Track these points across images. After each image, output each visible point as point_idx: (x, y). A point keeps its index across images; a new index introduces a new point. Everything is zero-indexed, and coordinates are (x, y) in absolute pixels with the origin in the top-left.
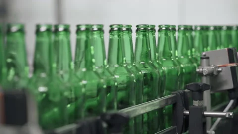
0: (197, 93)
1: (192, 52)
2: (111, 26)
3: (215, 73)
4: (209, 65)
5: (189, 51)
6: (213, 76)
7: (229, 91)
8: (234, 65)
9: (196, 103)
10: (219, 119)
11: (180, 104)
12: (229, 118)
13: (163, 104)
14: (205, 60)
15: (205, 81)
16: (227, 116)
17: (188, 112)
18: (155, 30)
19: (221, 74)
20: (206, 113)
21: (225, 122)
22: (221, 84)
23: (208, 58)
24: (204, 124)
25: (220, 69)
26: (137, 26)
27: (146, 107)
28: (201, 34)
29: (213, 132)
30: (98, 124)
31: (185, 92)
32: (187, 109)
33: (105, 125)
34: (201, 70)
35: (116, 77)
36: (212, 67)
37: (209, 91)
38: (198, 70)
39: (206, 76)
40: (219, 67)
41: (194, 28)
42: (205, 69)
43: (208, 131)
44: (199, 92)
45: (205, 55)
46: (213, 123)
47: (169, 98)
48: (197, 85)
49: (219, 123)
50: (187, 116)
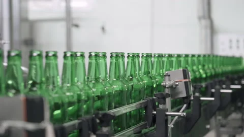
0: (162, 99)
1: (163, 71)
2: (111, 53)
3: (174, 86)
4: (170, 81)
5: (161, 71)
6: (173, 88)
7: (184, 98)
8: (187, 80)
9: (161, 106)
10: (177, 117)
11: (150, 107)
12: (183, 117)
13: (138, 106)
14: (167, 77)
15: (167, 91)
16: (182, 115)
17: (155, 112)
18: (139, 57)
19: (178, 86)
20: (167, 113)
21: (181, 119)
22: (178, 93)
23: (169, 76)
24: (166, 121)
25: (177, 84)
26: (128, 54)
27: (126, 109)
28: (168, 59)
29: (172, 126)
30: (93, 120)
31: (153, 99)
32: (155, 110)
33: (98, 121)
34: (164, 84)
35: (115, 87)
36: (172, 82)
37: (170, 98)
38: (162, 84)
39: (168, 88)
40: (177, 82)
41: (164, 55)
42: (167, 83)
43: (169, 126)
44: (163, 99)
45: (167, 74)
46: (172, 120)
47: (143, 103)
48: (162, 94)
49: (176, 120)
50: (155, 115)
